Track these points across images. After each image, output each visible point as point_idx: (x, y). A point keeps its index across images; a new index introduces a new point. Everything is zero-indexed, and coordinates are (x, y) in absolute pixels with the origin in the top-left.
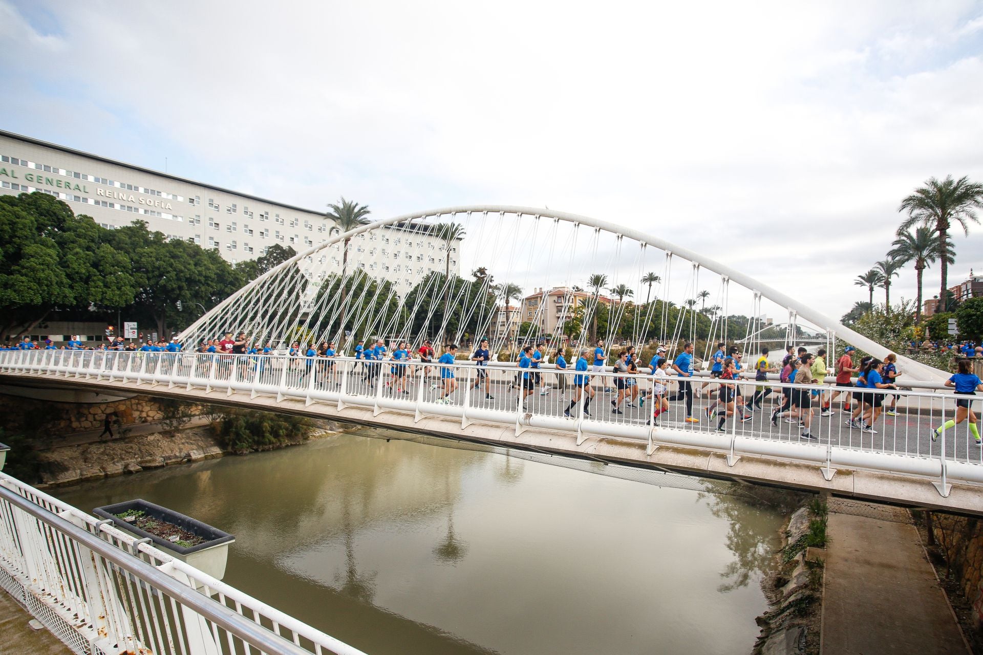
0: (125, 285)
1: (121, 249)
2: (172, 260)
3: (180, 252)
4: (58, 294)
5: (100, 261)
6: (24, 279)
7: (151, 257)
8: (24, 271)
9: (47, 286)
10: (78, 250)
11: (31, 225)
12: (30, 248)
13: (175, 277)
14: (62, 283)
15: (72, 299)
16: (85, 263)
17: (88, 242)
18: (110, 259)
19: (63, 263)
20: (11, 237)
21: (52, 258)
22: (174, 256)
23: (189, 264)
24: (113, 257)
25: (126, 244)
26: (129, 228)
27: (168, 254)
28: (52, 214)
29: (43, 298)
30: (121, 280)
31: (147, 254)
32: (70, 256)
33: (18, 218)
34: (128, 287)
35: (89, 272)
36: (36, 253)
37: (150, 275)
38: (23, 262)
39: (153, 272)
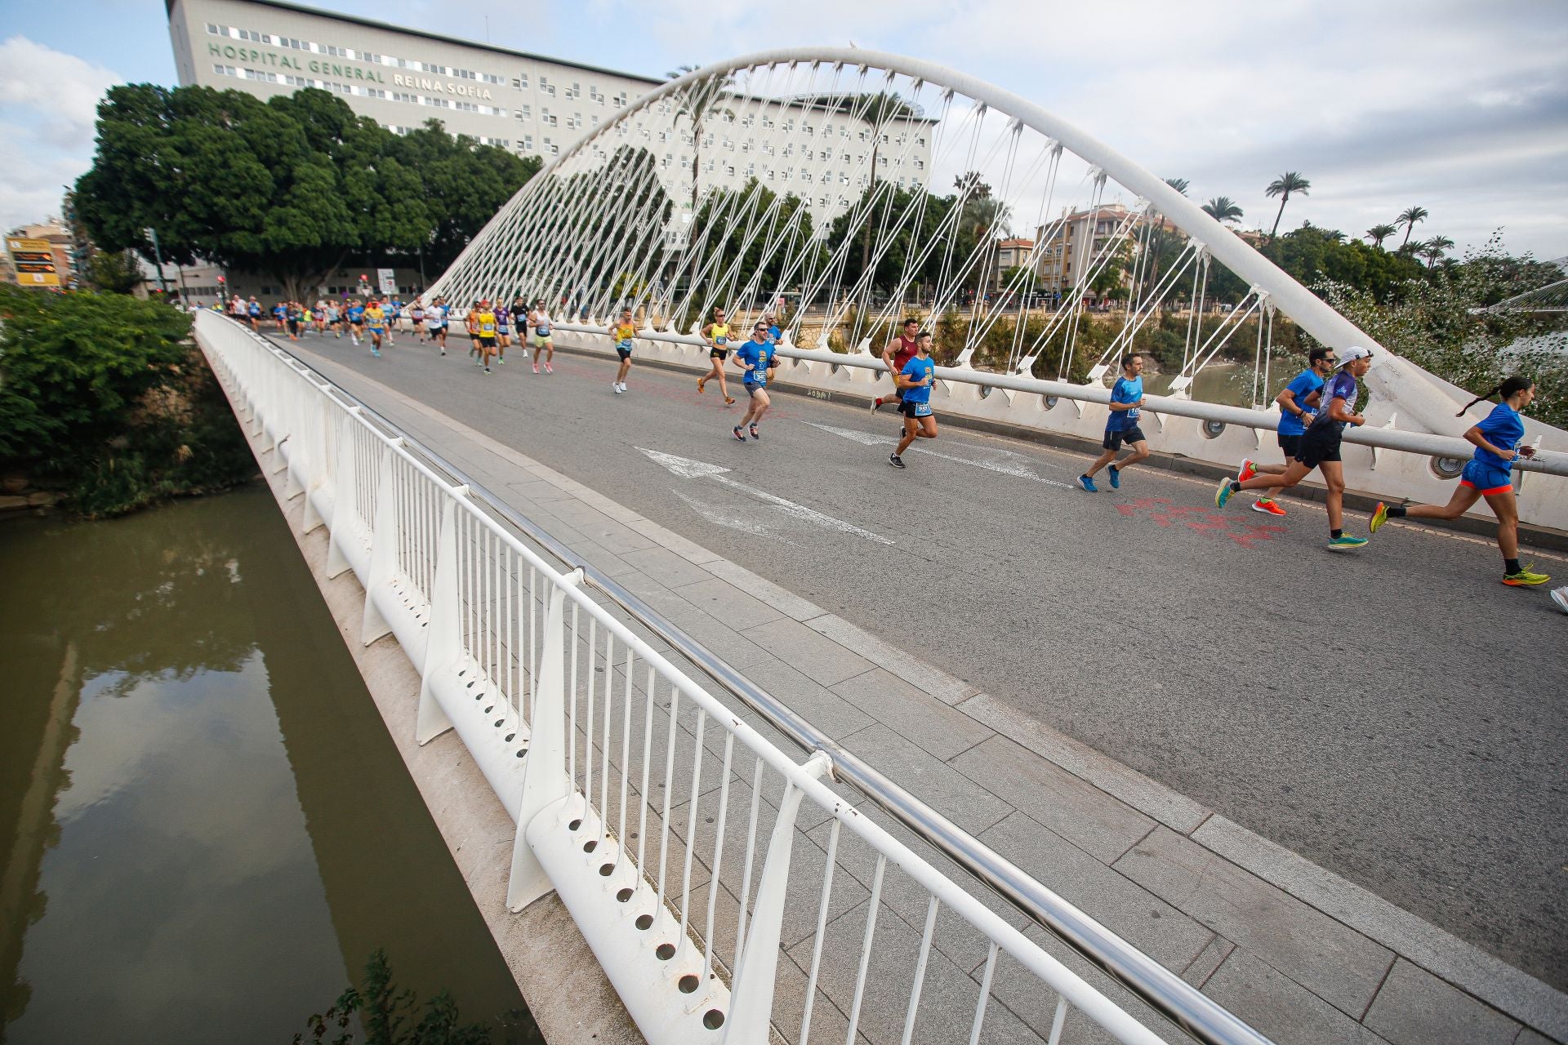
0: (418, 215)
1: (410, 163)
2: (473, 178)
3: (483, 164)
4: (339, 231)
5: (385, 182)
6: (294, 211)
7: (445, 173)
8: (296, 201)
9: (324, 220)
10: (357, 168)
11: (298, 136)
12: (301, 169)
13: (478, 202)
14: (342, 216)
15: (356, 238)
16: (367, 186)
17: (370, 156)
18: (396, 180)
19: (342, 189)
20: (280, 154)
21: (326, 182)
22: (475, 171)
23: (496, 182)
24: (400, 176)
25: (416, 156)
26: (419, 132)
27: (467, 168)
28: (326, 118)
29: (322, 237)
30: (412, 208)
31: (442, 169)
32: (349, 178)
33: (283, 127)
34: (421, 219)
35: (373, 199)
36: (307, 175)
37: (448, 200)
38: (294, 188)
39: (451, 195)
